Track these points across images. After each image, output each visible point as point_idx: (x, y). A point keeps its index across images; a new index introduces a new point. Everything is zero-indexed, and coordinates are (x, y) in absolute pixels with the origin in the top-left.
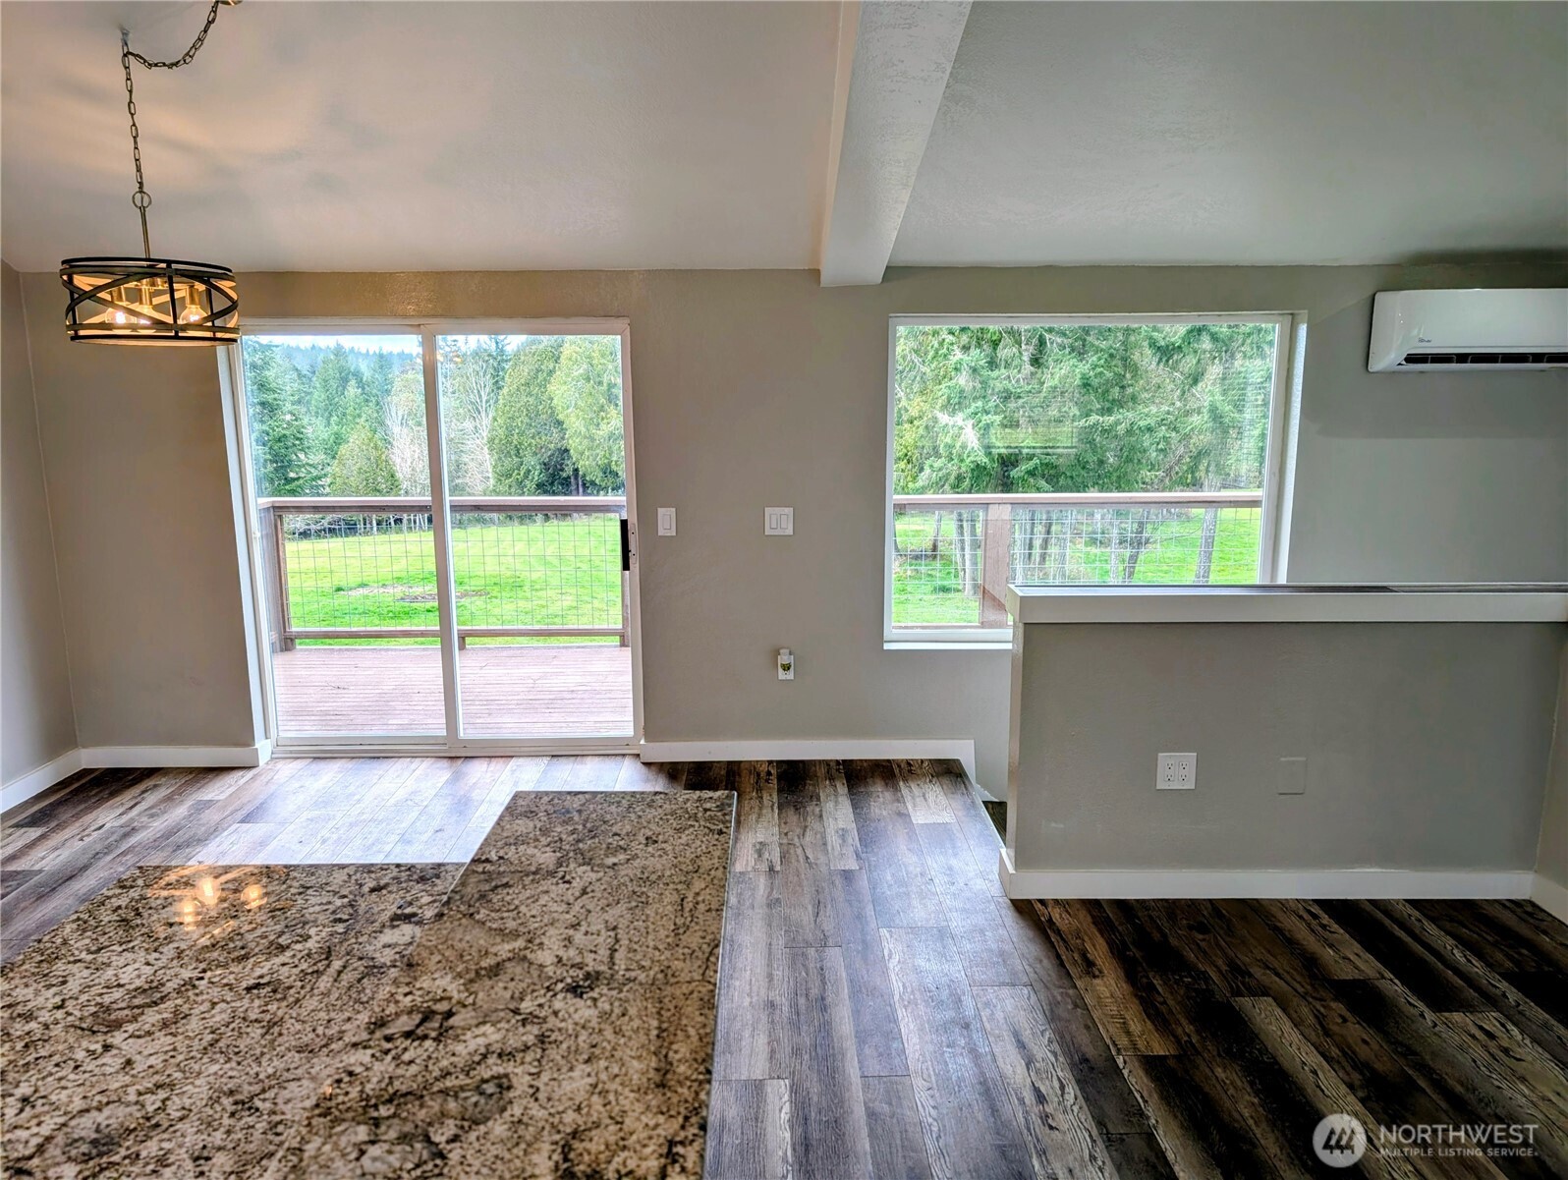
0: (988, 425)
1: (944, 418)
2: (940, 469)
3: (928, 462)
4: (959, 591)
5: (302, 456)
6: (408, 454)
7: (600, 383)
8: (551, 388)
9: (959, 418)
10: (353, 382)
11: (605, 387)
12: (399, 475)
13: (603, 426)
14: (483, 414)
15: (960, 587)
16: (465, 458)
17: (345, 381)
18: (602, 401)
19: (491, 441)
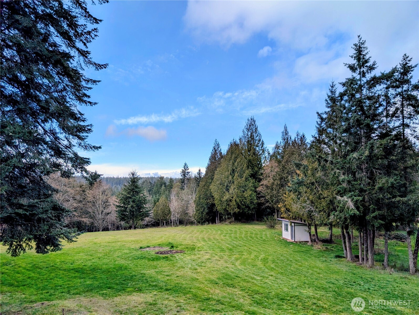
0: (357, 200)
1: (339, 198)
2: (337, 216)
3: (333, 213)
4: (344, 257)
5: (144, 205)
6: (175, 204)
7: (224, 185)
8: (210, 187)
9: (345, 198)
10: (163, 186)
11: (225, 187)
12: (172, 210)
13: (224, 197)
14: (194, 194)
15: (345, 256)
16: (189, 205)
17: (161, 185)
18: (224, 190)
19: (195, 201)
